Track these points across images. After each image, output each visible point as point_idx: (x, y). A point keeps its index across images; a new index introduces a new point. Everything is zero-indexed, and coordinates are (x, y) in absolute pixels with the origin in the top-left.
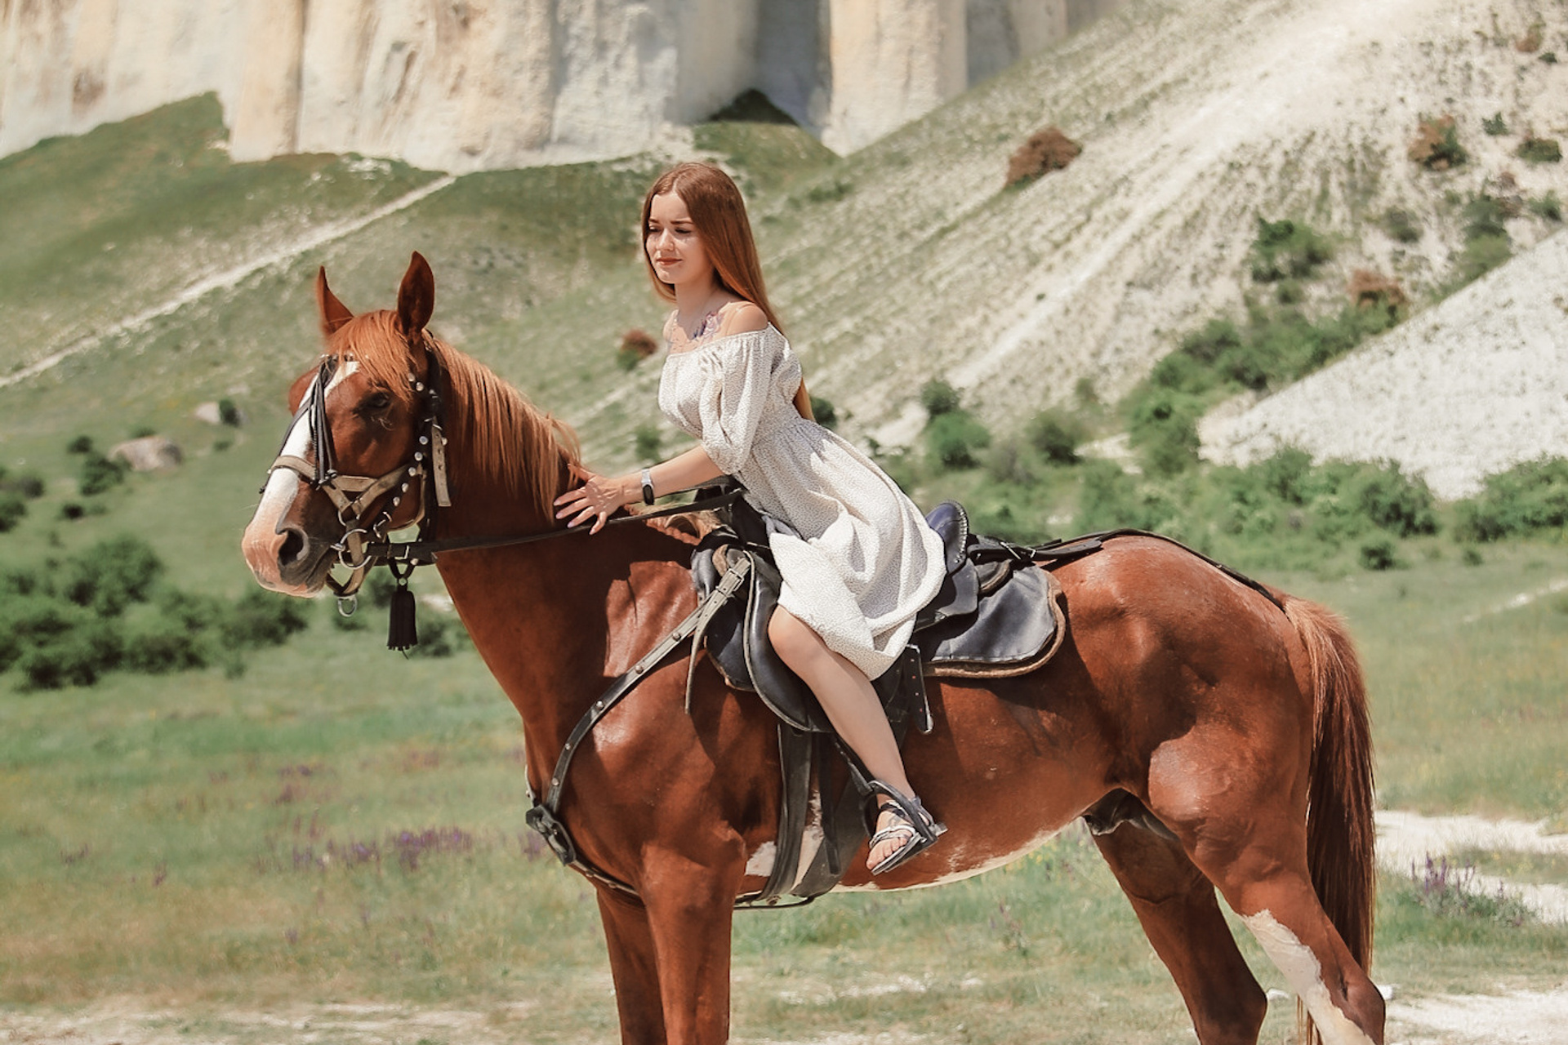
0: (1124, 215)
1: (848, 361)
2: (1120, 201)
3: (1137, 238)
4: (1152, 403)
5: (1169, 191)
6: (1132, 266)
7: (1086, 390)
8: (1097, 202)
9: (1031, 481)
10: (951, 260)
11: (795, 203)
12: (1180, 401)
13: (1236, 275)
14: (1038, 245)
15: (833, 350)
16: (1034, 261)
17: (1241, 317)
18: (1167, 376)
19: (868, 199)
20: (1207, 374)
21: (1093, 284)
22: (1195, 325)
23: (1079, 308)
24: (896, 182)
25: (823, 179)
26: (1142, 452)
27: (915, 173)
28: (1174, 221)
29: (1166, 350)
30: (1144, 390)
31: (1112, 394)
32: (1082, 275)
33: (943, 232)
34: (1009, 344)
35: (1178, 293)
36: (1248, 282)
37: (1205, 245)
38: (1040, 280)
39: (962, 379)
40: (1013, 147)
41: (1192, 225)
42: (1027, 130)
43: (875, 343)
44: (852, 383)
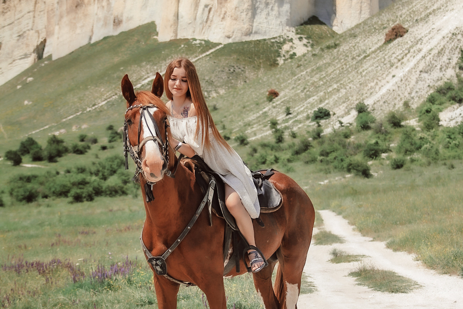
0: (420, 50)
1: (335, 97)
2: (419, 46)
3: (424, 57)
4: (425, 108)
5: (434, 43)
6: (422, 66)
7: (406, 105)
8: (412, 47)
9: (386, 133)
10: (367, 65)
11: (322, 50)
12: (434, 108)
13: (454, 68)
14: (393, 60)
15: (330, 94)
16: (392, 66)
17: (455, 81)
18: (432, 100)
19: (344, 47)
20: (444, 99)
21: (410, 72)
22: (440, 83)
23: (405, 79)
24: (353, 42)
25: (331, 42)
26: (421, 124)
27: (358, 39)
28: (435, 51)
29: (432, 91)
30: (424, 104)
31: (414, 106)
32: (407, 69)
33: (365, 57)
34: (384, 91)
35: (436, 74)
36: (457, 70)
37: (445, 59)
38: (394, 71)
39: (369, 102)
40: (387, 31)
41: (440, 53)
42: (392, 25)
43: (343, 91)
44: (336, 104)
